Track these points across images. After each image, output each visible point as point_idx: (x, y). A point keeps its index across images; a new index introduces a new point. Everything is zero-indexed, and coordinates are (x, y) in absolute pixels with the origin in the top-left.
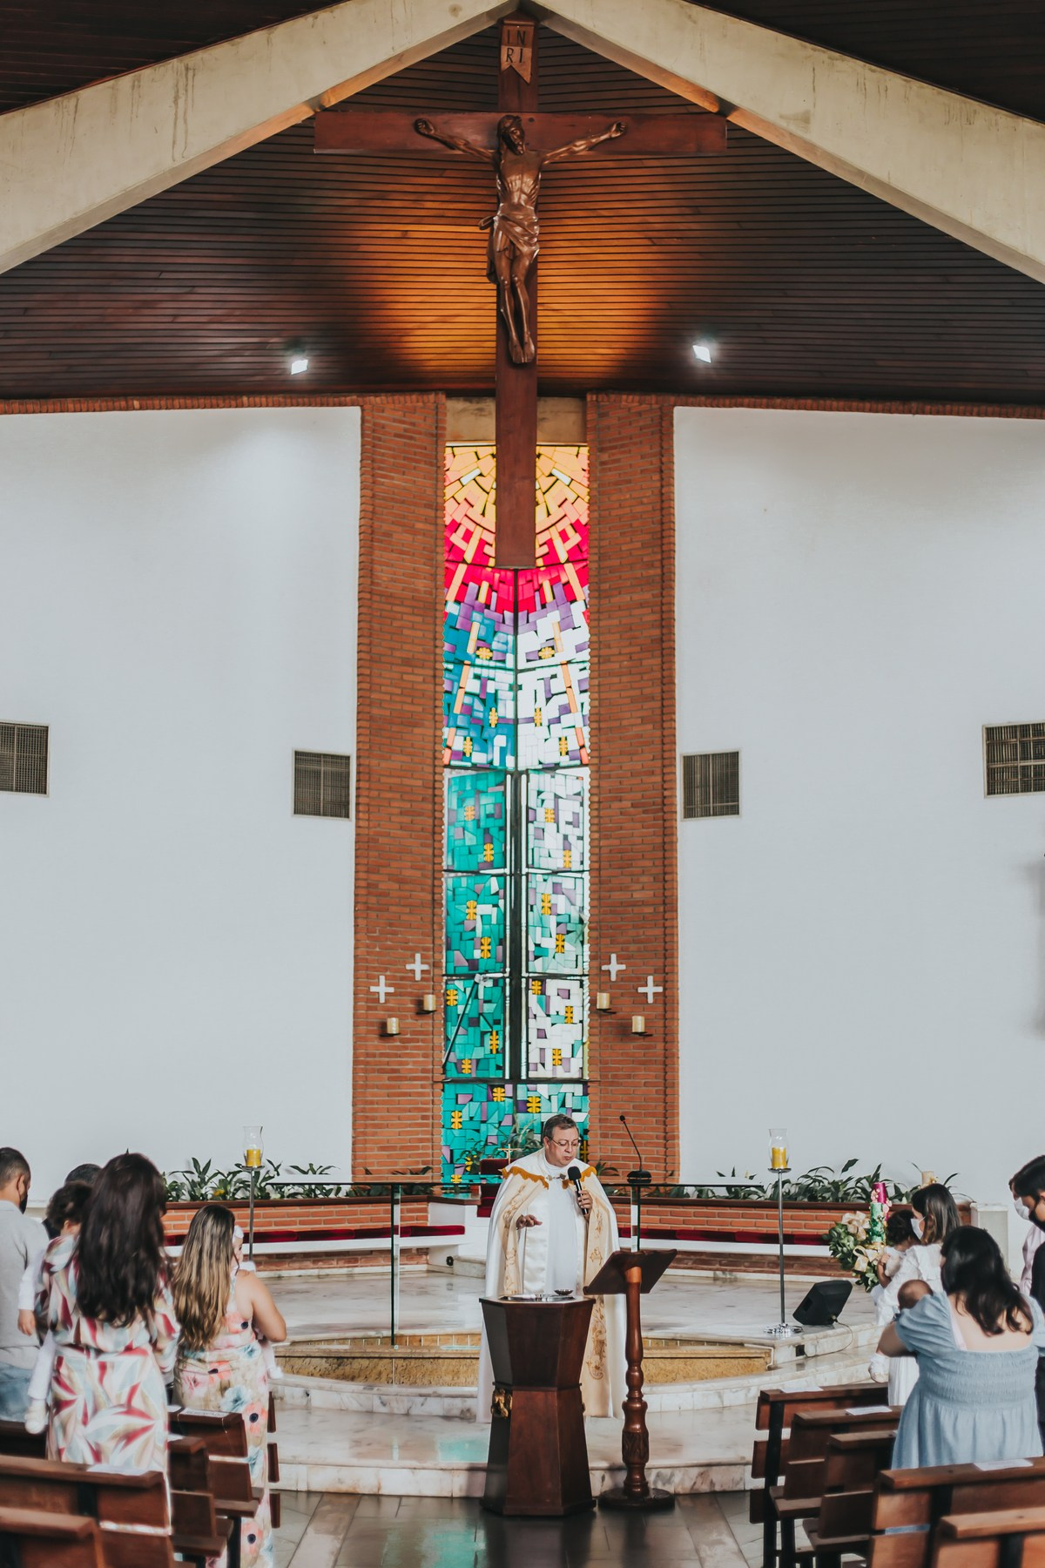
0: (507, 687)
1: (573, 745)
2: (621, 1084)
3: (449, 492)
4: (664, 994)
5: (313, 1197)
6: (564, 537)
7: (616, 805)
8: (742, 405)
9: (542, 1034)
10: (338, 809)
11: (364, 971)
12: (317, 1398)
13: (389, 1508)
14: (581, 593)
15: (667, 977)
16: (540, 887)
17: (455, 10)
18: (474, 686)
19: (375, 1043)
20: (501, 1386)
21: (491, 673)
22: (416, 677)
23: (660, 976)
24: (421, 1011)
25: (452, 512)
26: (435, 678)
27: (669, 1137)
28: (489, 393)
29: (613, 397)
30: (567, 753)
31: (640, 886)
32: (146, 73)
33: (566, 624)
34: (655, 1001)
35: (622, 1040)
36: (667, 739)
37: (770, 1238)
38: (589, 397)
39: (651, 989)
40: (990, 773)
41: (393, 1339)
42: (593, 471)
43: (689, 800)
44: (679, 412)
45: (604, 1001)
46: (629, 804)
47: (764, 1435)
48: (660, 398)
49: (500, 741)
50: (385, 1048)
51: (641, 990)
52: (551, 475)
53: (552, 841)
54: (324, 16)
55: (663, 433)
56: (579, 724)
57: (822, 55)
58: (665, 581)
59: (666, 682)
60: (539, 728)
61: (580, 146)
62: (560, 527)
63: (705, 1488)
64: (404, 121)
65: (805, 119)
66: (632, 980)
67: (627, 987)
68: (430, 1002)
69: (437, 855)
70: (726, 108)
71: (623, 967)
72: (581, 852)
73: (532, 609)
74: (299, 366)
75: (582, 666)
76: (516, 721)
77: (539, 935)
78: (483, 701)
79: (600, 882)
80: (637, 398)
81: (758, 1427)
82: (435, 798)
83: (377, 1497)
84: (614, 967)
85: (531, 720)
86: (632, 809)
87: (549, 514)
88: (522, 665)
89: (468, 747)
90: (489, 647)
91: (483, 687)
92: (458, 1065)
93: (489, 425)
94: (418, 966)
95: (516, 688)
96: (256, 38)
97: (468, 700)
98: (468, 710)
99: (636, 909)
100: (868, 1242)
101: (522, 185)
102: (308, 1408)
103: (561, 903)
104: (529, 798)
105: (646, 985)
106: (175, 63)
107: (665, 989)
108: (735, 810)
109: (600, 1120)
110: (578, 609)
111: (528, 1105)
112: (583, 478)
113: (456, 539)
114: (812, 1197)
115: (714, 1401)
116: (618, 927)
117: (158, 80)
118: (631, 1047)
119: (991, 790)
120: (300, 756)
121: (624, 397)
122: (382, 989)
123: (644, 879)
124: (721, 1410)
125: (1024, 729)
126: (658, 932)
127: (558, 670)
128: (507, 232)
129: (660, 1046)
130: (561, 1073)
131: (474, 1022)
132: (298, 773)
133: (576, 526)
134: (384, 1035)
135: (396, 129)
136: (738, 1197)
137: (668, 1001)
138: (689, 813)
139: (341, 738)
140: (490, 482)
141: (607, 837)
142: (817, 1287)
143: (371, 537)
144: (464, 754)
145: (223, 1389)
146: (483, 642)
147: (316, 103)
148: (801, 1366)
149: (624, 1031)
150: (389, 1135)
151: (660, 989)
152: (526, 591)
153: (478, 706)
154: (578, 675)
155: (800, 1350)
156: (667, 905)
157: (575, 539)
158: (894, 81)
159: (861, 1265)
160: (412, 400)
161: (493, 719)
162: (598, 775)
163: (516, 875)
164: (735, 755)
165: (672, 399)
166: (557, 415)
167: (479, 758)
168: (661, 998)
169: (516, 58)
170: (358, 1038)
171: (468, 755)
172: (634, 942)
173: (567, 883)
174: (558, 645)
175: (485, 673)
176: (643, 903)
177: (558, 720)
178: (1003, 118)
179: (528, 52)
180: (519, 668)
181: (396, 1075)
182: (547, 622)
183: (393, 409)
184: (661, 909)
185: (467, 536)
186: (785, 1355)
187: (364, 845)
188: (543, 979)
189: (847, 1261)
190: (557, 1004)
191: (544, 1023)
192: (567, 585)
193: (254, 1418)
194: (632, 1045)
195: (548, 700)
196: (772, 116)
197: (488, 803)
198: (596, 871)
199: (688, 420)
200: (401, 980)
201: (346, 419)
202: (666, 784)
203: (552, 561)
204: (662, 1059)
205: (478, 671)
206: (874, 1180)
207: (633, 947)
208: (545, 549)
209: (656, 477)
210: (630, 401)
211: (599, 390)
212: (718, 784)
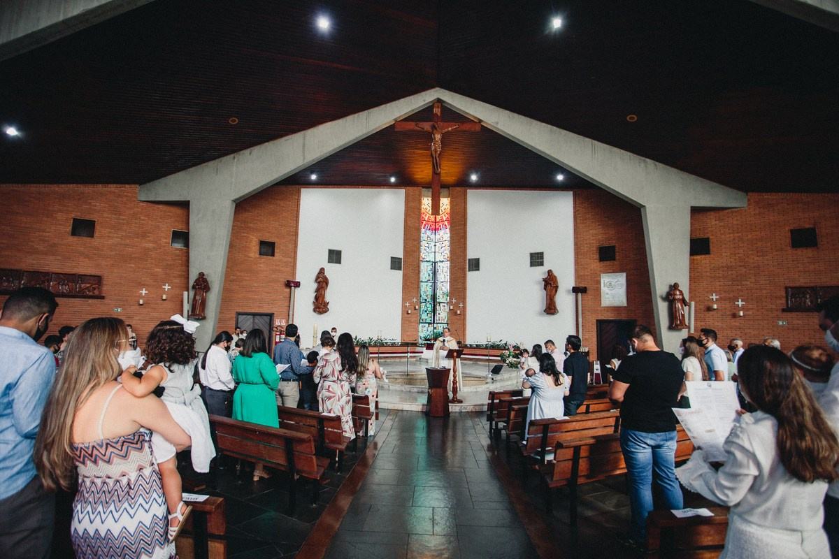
1: (446, 257)
2: (454, 324)
3: (422, 206)
5: (393, 345)
6: (445, 216)
7: (455, 269)
8: (482, 189)
9: (439, 314)
10: (400, 269)
11: (404, 300)
12: (391, 387)
13: (405, 413)
14: (448, 227)
15: (464, 303)
16: (439, 284)
17: (424, 101)
18: (427, 245)
19: (406, 315)
20: (430, 387)
22: (415, 243)
24: (415, 309)
25: (423, 211)
26: (419, 243)
27: (464, 335)
28: (431, 187)
29: (455, 188)
30: (445, 259)
31: (459, 285)
32: (360, 113)
33: (445, 233)
34: (462, 308)
36: (465, 255)
37: (487, 356)
38: (451, 188)
39: (461, 305)
40: (531, 262)
41: (408, 375)
42: (451, 203)
43: (469, 268)
44: (468, 190)
45: (452, 307)
46: (457, 269)
47: (490, 401)
48: (464, 188)
49: (432, 256)
50: (408, 316)
51: (459, 305)
52: (443, 204)
53: (442, 276)
54: (397, 102)
55: (465, 195)
56: (448, 253)
57: (501, 110)
58: (465, 224)
59: (465, 244)
60: (440, 253)
61: (450, 129)
62: (444, 214)
63: (474, 410)
64: (413, 124)
65: (497, 123)
66: (457, 304)
67: (456, 305)
68: (417, 307)
69: (419, 278)
70: (480, 121)
71: (456, 301)
72: (448, 278)
73: (438, 229)
74: (393, 180)
75: (448, 241)
76: (435, 252)
77: (439, 293)
78: (429, 248)
79: (451, 284)
80: (460, 188)
81: (489, 399)
82: (419, 266)
83: (402, 411)
84: (454, 301)
87: (442, 211)
88: (436, 241)
89: (425, 257)
90: (430, 237)
92: (423, 320)
93: (430, 194)
94: (415, 300)
95: (435, 246)
96: (383, 106)
98: (426, 249)
99: (458, 290)
100: (509, 357)
101: (438, 137)
102: (389, 390)
103: (443, 287)
104: (437, 267)
106: (366, 112)
108: (478, 270)
110: (448, 230)
112: (449, 204)
113: (424, 216)
114: (494, 347)
115: (475, 390)
116: (455, 293)
117: (363, 115)
118: (455, 317)
119: (531, 266)
120: (392, 258)
122: (407, 304)
123: (460, 283)
124: (476, 392)
125: (538, 253)
126: (463, 294)
127: (444, 242)
128: (435, 146)
129: (463, 317)
130: (443, 322)
131: (426, 311)
132: (391, 261)
133: (448, 213)
134: (408, 313)
135: (411, 126)
136: (478, 347)
137: (464, 308)
138: (469, 270)
139: (401, 255)
140: (430, 205)
141: (453, 275)
142: (496, 366)
143: (407, 215)
145: (366, 389)
147: (396, 120)
148: (493, 383)
149: (456, 313)
150: (409, 333)
151: (463, 305)
152: (437, 227)
154: (448, 243)
155: (493, 379)
156: (465, 289)
157: (447, 216)
158: (516, 115)
159: (507, 362)
160: (415, 188)
161: (430, 251)
162: (451, 263)
163: (435, 282)
164: (479, 259)
165: (467, 188)
166: (445, 192)
167: (428, 259)
169: (437, 111)
170: (402, 314)
172: (458, 296)
173: (444, 284)
174: (444, 237)
175: (429, 242)
176: (460, 288)
177: (444, 252)
178: (539, 123)
179: (439, 110)
181: (410, 321)
182: (441, 233)
183: (411, 189)
184: (463, 289)
185: (426, 215)
186: (489, 380)
187: (404, 276)
188: (439, 303)
189: (504, 361)
190: (442, 308)
191: (440, 312)
192: (446, 225)
193: (373, 396)
195: (442, 248)
196: (490, 122)
197: (430, 267)
198: (450, 282)
199: (470, 192)
200: (411, 303)
201: (402, 191)
202: (465, 265)
203: (443, 221)
204: (463, 319)
206: (506, 344)
208: (441, 218)
209: (464, 204)
210: (458, 189)
211: (452, 187)
212: (475, 265)
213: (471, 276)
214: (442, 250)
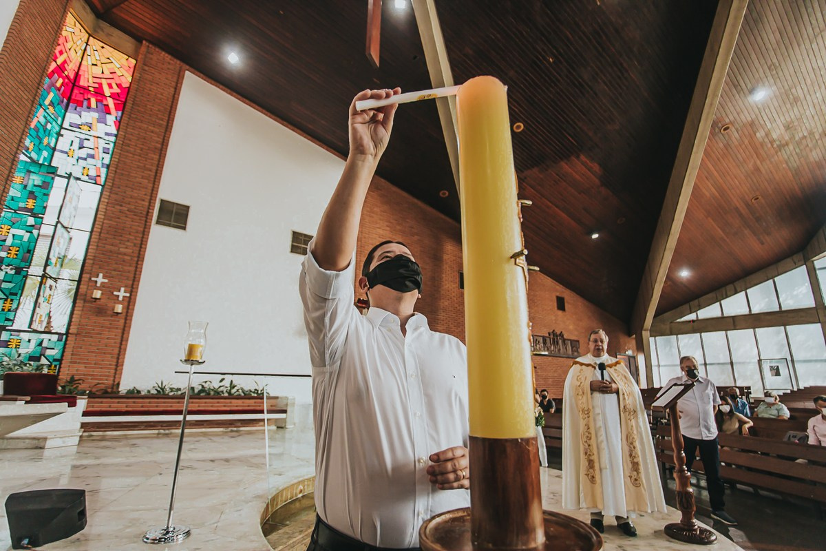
0: (55, 131)
1: (93, 174)
2: (91, 337)
4: (130, 297)
6: (110, 86)
7: (119, 207)
8: (219, 87)
14: (115, 112)
15: (133, 289)
18: (43, 121)
21: (51, 120)
23: (130, 289)
29: (157, 49)
30: (87, 175)
31: (124, 246)
33: (102, 121)
34: (123, 300)
35: (97, 316)
36: (154, 189)
38: (144, 42)
39: (122, 294)
40: (292, 246)
42: (136, 72)
43: (159, 217)
44: (189, 73)
45: (98, 294)
46: (126, 209)
48: (182, 64)
49: (45, 154)
51: (115, 293)
52: (108, 58)
56: (99, 165)
60: (70, 158)
62: (109, 81)
66: (109, 289)
67: (106, 290)
69: (5, 191)
71: (106, 281)
73: (80, 104)
75: (107, 142)
76: (54, 149)
78: (45, 131)
79: (99, 239)
80: (170, 57)
84: (100, 279)
85: (66, 153)
86: (127, 212)
87: (103, 73)
88: (66, 125)
89: (31, 147)
90: (54, 107)
91: (46, 125)
95: (59, 134)
97: (39, 125)
98: (37, 129)
99: (120, 256)
105: (119, 291)
107: (131, 295)
108: (183, 228)
109: (72, 354)
110: (111, 119)
111: (9, 343)
112: (129, 70)
113: (57, 50)
116: (107, 262)
118: (101, 319)
119: (292, 251)
121: (163, 53)
123: (129, 244)
125: (305, 235)
126: (132, 269)
127: (92, 138)
129: (122, 321)
133: (119, 86)
137: (130, 303)
138: (159, 222)
140: (76, 40)
141: (108, 220)
144: (28, 149)
146: (52, 104)
149: (102, 311)
151: (128, 295)
152: (78, 96)
153: (41, 130)
154: (104, 144)
156: (139, 258)
157: (116, 90)
161: (45, 141)
162: (108, 191)
164: (188, 207)
165: (188, 67)
166: (121, 38)
167: (34, 156)
168: (127, 299)
171: (30, 151)
172: (115, 270)
174: (94, 127)
175: (49, 118)
176: (125, 254)
177: (85, 159)
180: (64, 126)
182: (90, 116)
184: (136, 259)
185: (61, 53)
192: (107, 106)
194: (102, 318)
195: (80, 148)
197: (37, 179)
198: (98, 233)
199: (192, 79)
202: (151, 206)
203: (99, 92)
204: (122, 327)
205: (46, 115)
207: (114, 273)
208: (97, 86)
209: (173, 90)
210: (165, 55)
211: (150, 42)
212: (176, 216)
213: (160, 236)
214: (83, 153)
